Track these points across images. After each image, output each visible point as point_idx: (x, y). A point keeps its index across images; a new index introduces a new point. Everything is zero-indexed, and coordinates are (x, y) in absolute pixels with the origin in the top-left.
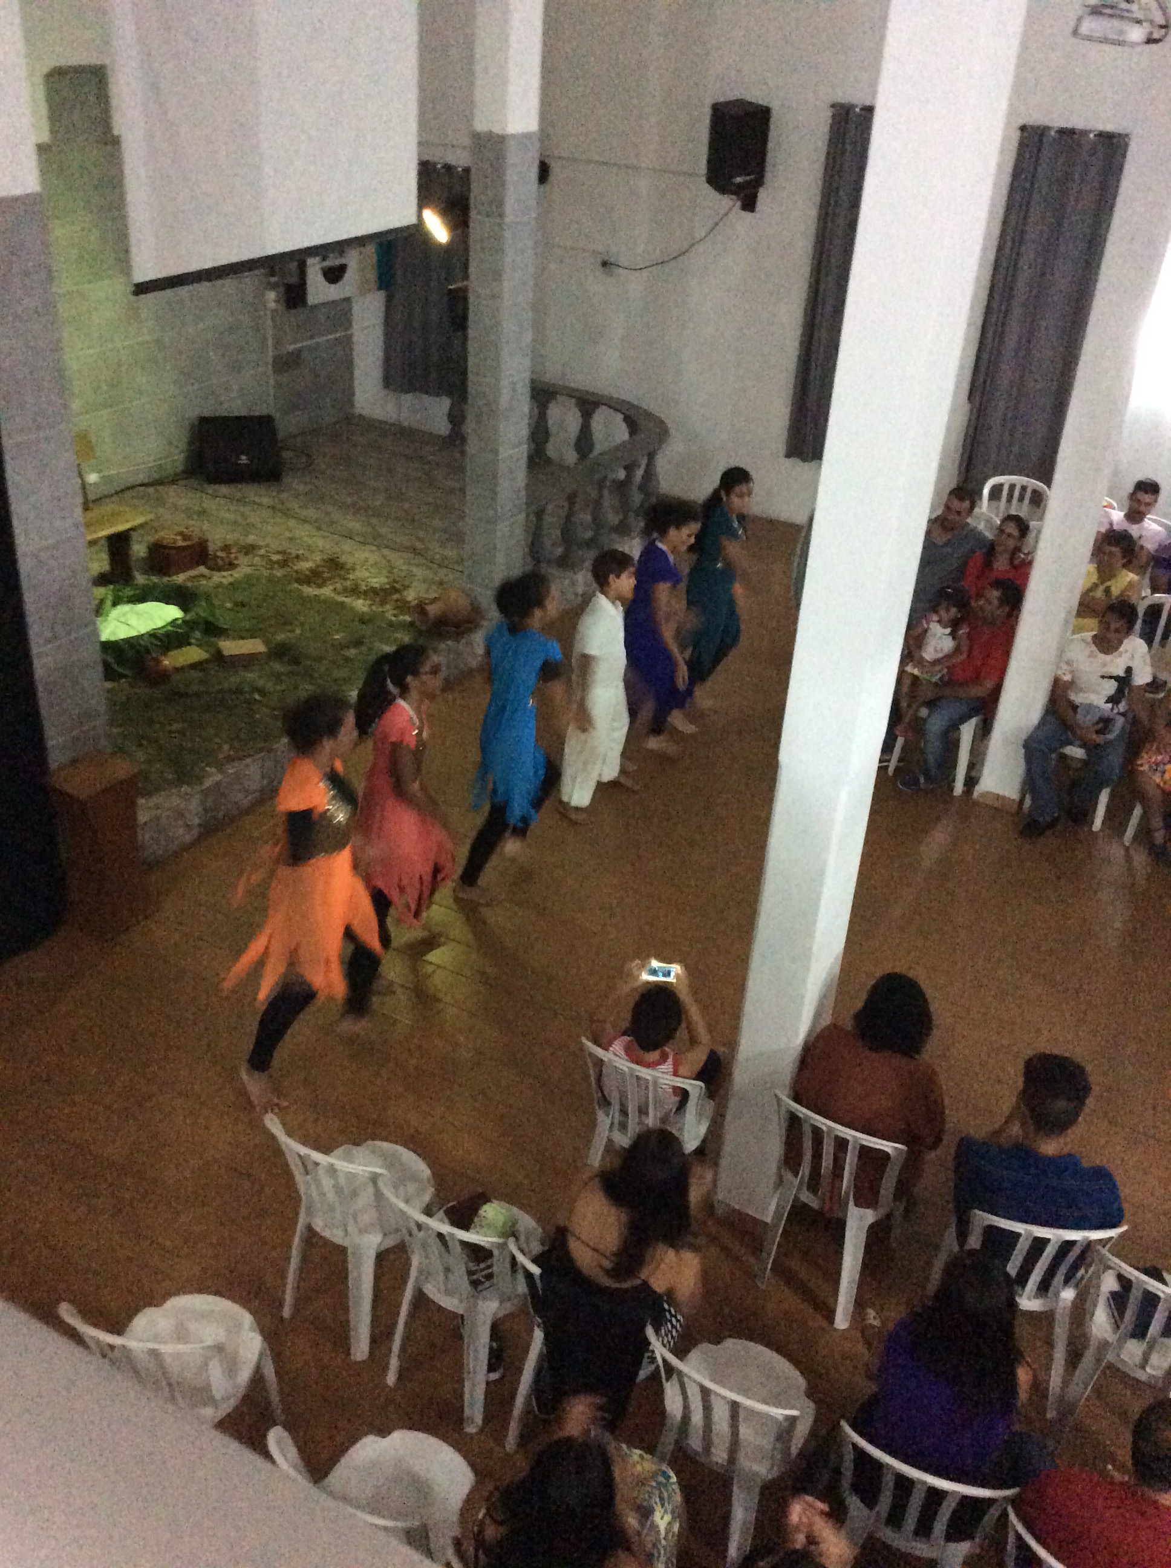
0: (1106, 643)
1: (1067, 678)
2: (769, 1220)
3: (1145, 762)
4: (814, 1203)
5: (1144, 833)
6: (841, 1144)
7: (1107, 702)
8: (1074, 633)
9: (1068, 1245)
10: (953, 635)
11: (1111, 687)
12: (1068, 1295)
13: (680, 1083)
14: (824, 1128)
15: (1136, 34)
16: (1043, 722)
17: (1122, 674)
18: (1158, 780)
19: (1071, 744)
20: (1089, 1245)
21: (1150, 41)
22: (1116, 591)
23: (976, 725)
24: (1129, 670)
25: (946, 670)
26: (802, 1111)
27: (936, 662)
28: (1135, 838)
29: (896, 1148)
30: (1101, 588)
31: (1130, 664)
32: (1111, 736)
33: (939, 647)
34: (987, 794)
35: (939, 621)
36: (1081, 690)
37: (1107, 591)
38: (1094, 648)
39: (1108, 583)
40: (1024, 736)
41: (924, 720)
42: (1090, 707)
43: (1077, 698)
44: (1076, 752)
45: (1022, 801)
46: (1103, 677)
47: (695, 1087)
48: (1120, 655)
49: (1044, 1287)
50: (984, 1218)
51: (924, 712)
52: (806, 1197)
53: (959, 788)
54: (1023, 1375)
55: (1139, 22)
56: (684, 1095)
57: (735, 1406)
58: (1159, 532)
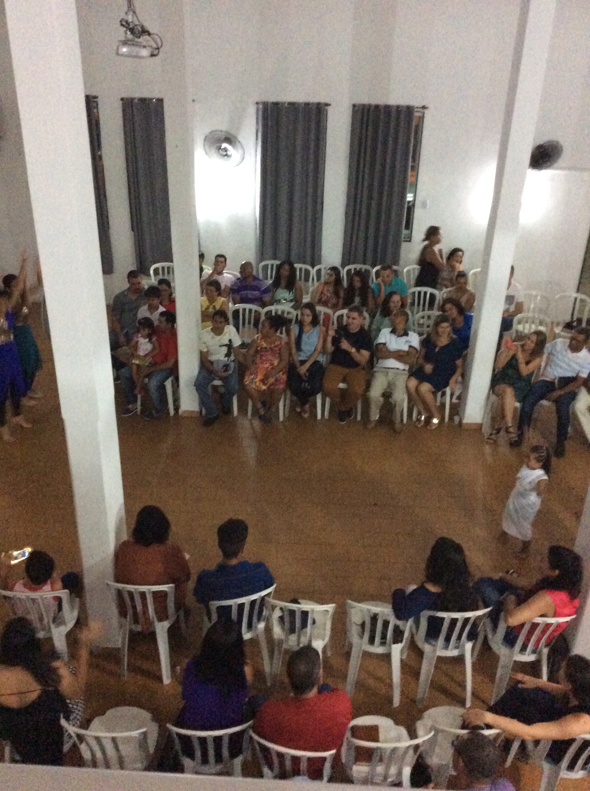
0: (218, 331)
1: (205, 350)
2: (120, 646)
3: (247, 380)
4: (139, 628)
5: (255, 412)
6: (143, 595)
7: (225, 357)
8: (202, 330)
9: (253, 603)
10: (150, 341)
11: (225, 350)
12: (262, 626)
13: (57, 594)
14: (133, 590)
15: (145, 52)
16: (199, 373)
17: (227, 342)
18: (254, 387)
19: (215, 379)
20: (263, 599)
21: (152, 55)
22: (218, 307)
23: (172, 381)
24: (230, 341)
25: (151, 359)
26: (120, 586)
27: (146, 355)
28: (253, 415)
29: (168, 587)
30: (211, 307)
31: (230, 338)
32: (230, 372)
33: (145, 348)
34: (185, 412)
35: (142, 337)
36: (212, 354)
37: (214, 307)
38: (212, 334)
39: (214, 304)
40: (194, 380)
41: (146, 384)
42: (218, 361)
43: (213, 358)
44: (217, 383)
45: (201, 411)
46: (221, 346)
47: (64, 594)
48: (225, 335)
49: (250, 626)
50: (215, 604)
51: (146, 380)
52: (134, 627)
53: (172, 412)
54: (248, 670)
55: (144, 47)
56: (59, 600)
57: (114, 740)
58: (231, 278)
